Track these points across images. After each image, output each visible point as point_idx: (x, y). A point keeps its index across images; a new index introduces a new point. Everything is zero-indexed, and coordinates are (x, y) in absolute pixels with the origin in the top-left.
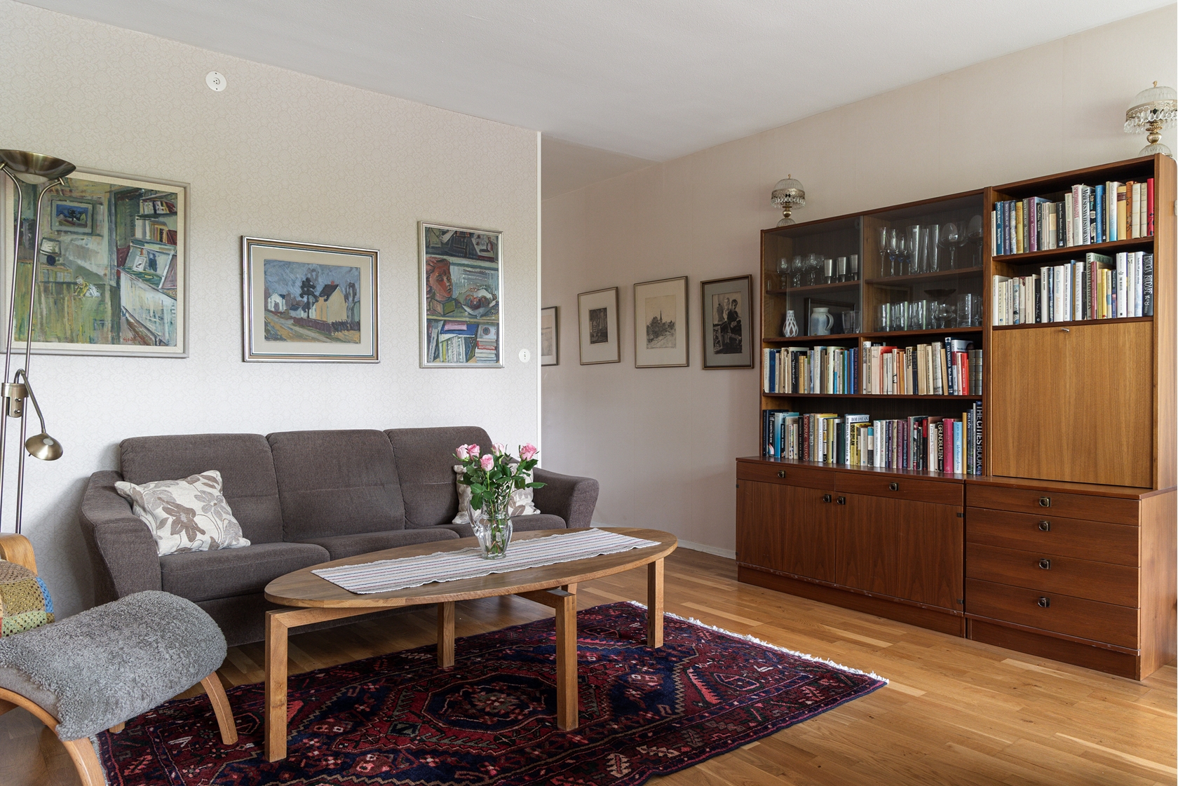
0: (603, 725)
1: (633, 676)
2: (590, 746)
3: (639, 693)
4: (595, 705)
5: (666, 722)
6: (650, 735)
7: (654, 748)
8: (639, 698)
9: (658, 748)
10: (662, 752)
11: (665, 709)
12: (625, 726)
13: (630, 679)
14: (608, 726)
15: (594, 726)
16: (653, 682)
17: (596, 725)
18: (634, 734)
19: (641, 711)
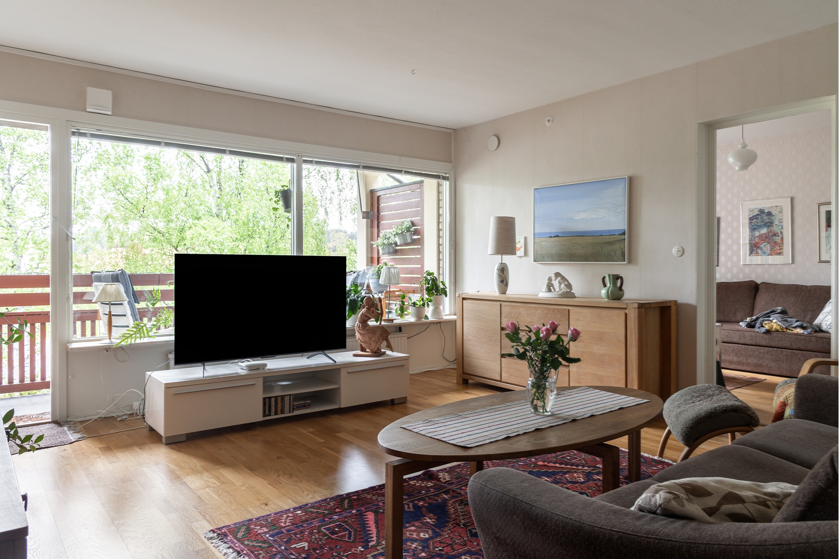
0: (453, 497)
1: (427, 536)
2: (460, 486)
3: (425, 521)
4: (460, 510)
5: (411, 499)
6: (424, 492)
7: (423, 485)
8: (426, 516)
9: (421, 485)
10: (419, 483)
11: (409, 508)
12: (439, 496)
13: (430, 532)
14: (450, 496)
15: (459, 496)
16: (411, 531)
17: (457, 497)
18: (433, 492)
19: (427, 506)
